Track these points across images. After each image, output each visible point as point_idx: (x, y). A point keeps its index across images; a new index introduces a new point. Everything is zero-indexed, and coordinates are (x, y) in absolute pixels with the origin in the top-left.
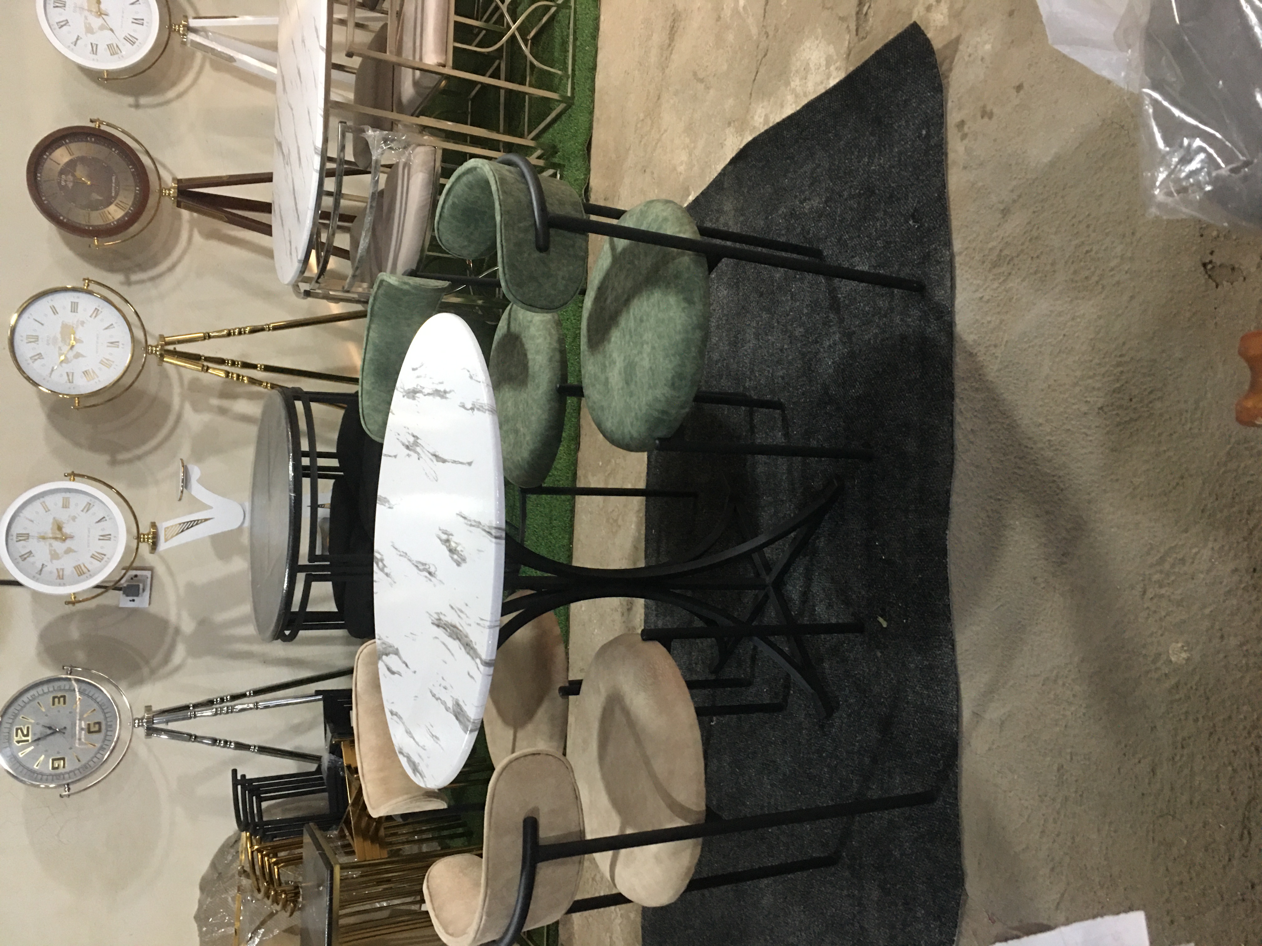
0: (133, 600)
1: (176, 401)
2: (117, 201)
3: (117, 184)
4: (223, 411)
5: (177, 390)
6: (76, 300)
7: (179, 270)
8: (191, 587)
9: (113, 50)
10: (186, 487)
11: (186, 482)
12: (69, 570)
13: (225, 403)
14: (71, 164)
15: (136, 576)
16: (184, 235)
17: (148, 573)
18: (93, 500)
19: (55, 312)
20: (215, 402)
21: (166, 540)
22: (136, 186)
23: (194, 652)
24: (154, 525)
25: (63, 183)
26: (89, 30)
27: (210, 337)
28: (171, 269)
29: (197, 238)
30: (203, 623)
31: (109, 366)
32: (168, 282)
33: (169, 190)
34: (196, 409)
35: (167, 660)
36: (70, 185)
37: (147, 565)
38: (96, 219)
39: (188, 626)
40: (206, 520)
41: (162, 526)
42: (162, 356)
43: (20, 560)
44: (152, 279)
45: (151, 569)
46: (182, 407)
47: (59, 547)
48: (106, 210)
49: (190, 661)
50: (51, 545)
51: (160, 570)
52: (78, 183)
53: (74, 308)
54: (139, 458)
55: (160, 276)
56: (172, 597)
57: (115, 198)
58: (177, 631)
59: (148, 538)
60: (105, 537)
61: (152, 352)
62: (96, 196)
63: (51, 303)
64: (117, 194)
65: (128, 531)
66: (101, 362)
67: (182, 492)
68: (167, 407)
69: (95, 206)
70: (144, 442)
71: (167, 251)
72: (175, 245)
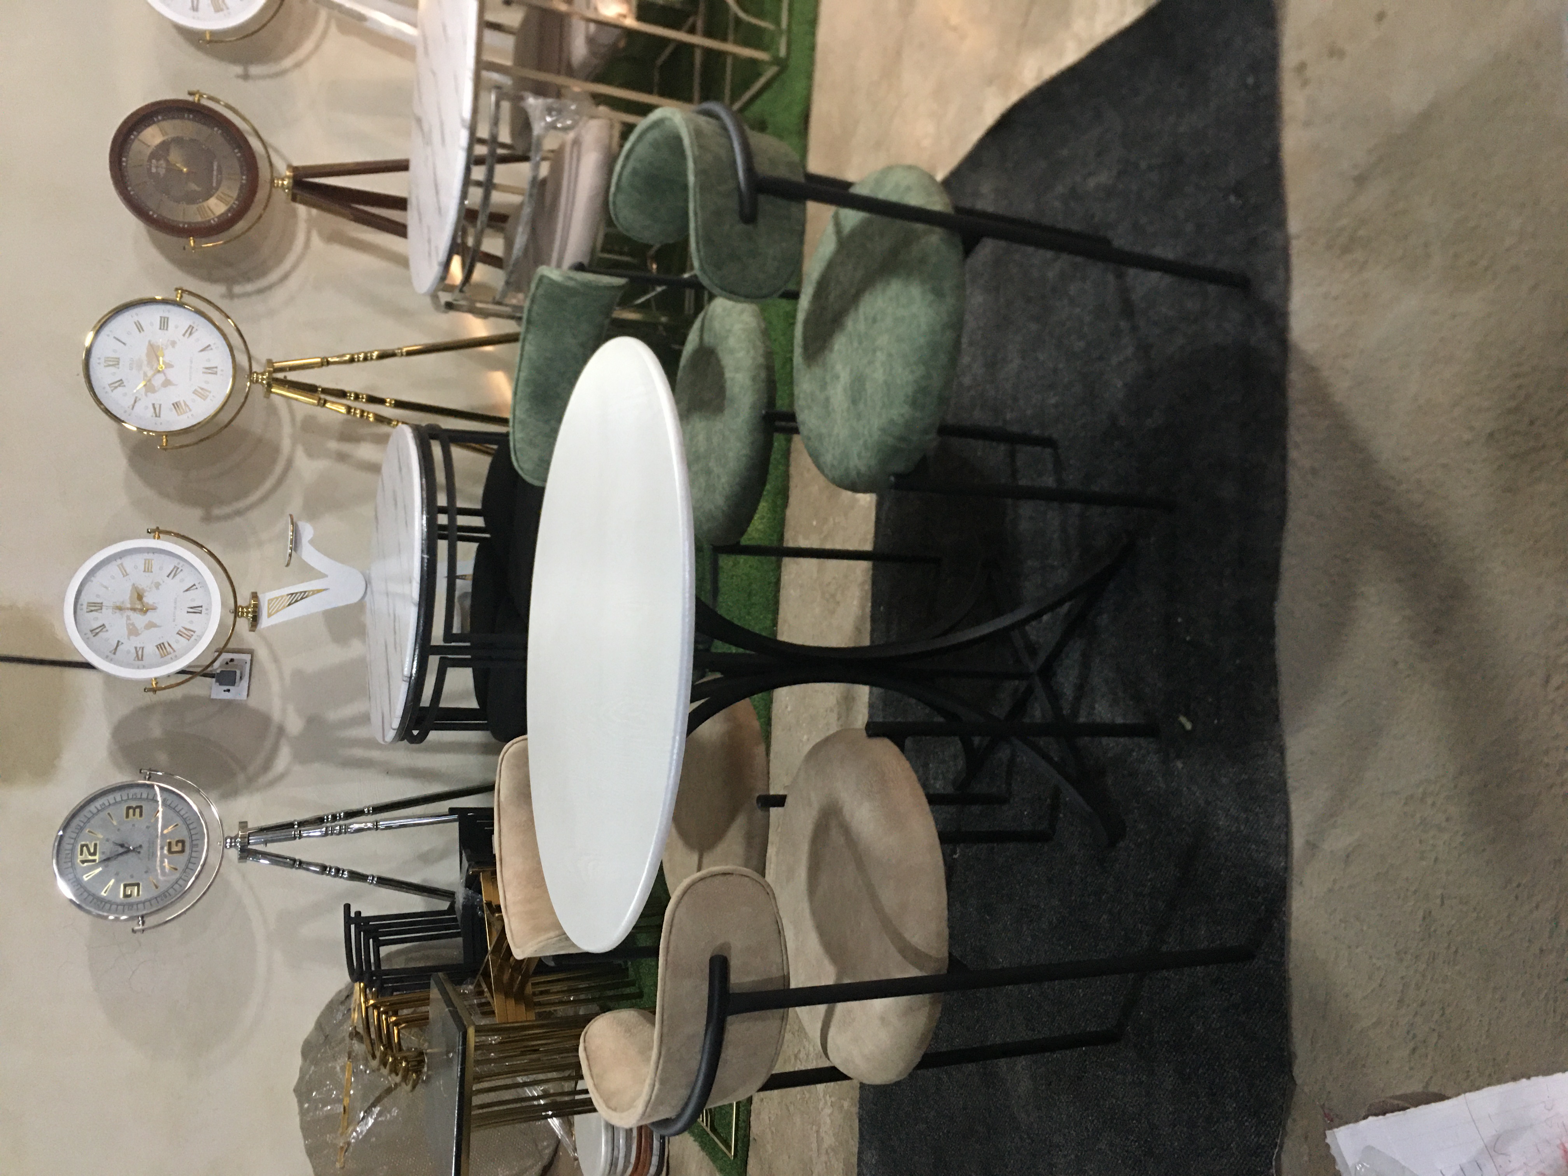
0: (229, 691)
1: (286, 444)
2: (219, 193)
3: (220, 171)
4: (342, 457)
5: (287, 430)
6: (166, 315)
7: (293, 282)
8: (298, 674)
9: (218, 5)
10: (295, 550)
11: (296, 543)
12: (150, 649)
13: (346, 447)
14: (164, 147)
15: (232, 660)
16: (301, 237)
17: (247, 657)
18: (182, 563)
19: (140, 328)
20: (333, 445)
21: (269, 615)
22: (242, 174)
23: (301, 757)
24: (255, 596)
25: (154, 170)
27: (328, 363)
28: (283, 279)
29: (316, 240)
30: (313, 722)
31: (204, 398)
32: (279, 295)
33: (283, 180)
34: (310, 454)
35: (267, 766)
36: (162, 172)
37: (244, 647)
38: (192, 215)
39: (294, 724)
40: (319, 591)
41: (265, 598)
42: (269, 386)
43: (90, 635)
44: (260, 291)
45: (251, 652)
46: (293, 451)
47: (139, 620)
48: (205, 204)
49: (297, 768)
50: (128, 618)
51: (262, 654)
52: (171, 169)
53: (164, 323)
54: (239, 513)
55: (270, 287)
56: (276, 688)
57: (217, 189)
58: (281, 730)
59: (248, 613)
60: (196, 610)
61: (257, 381)
62: (193, 187)
63: (136, 318)
64: (219, 183)
65: (224, 604)
66: (195, 392)
67: (290, 555)
68: (275, 450)
69: (192, 199)
70: (245, 494)
71: (279, 256)
72: (289, 249)
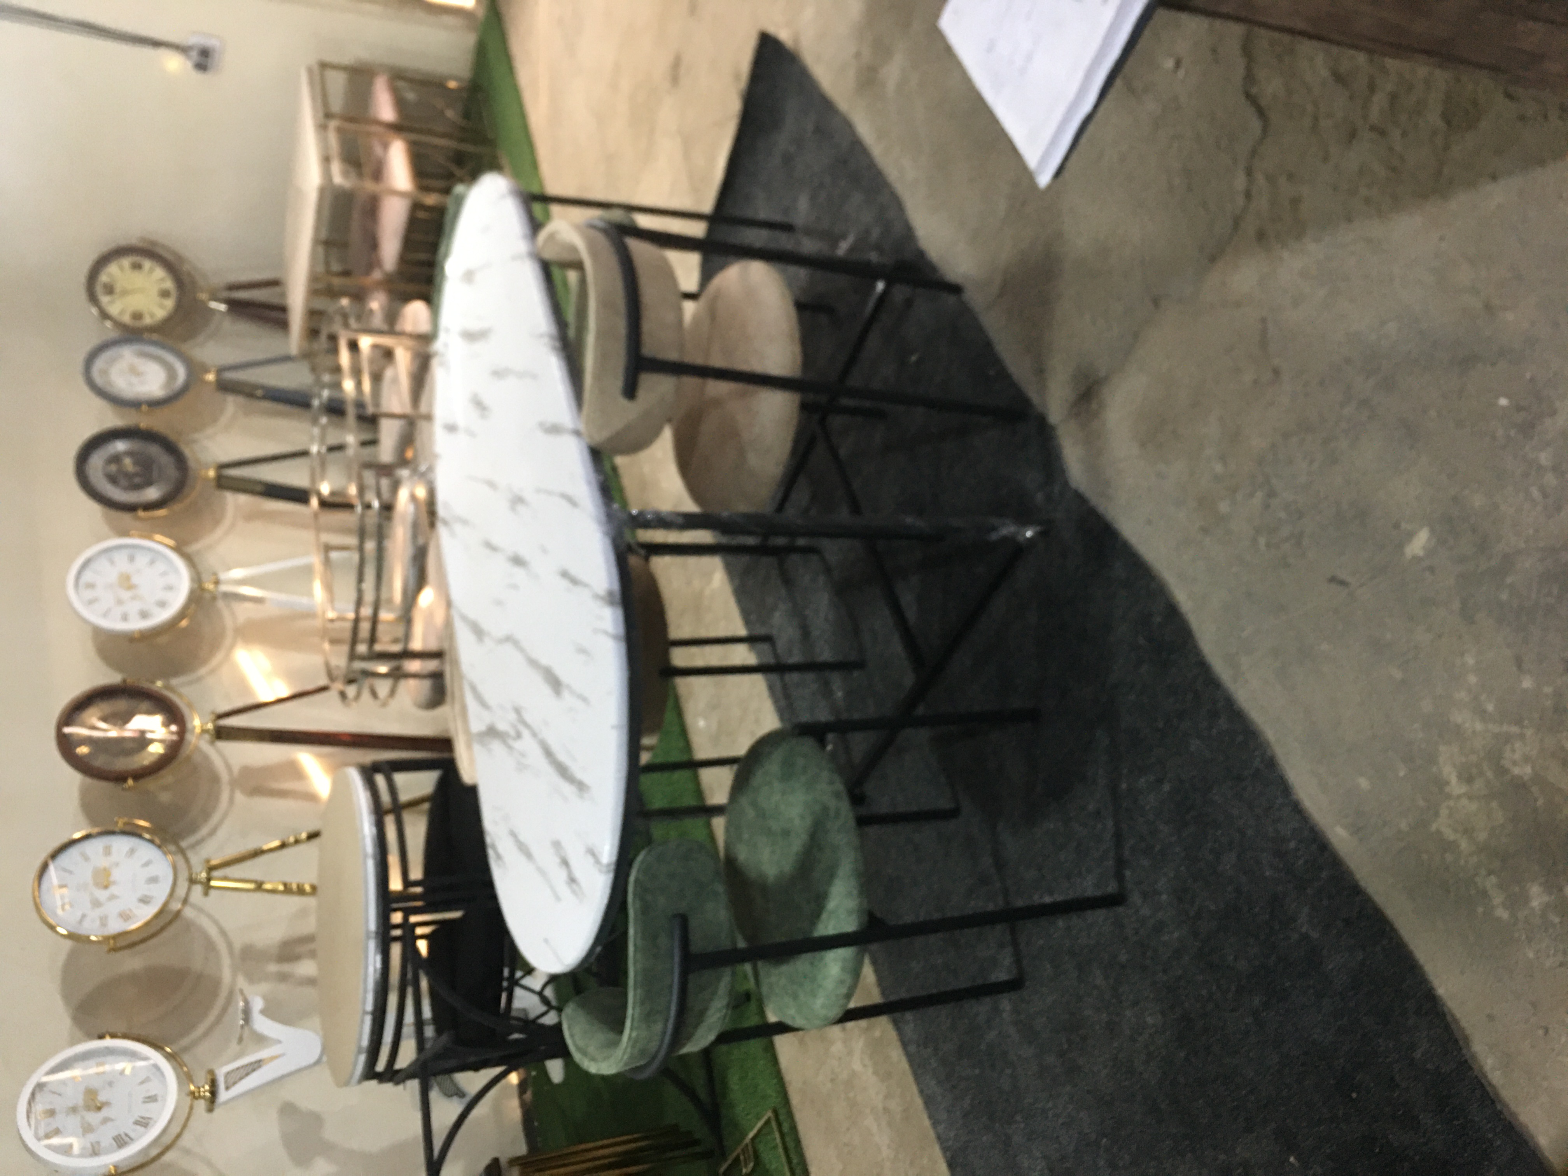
1: (226, 975)
4: (283, 977)
5: (226, 961)
6: (109, 843)
7: (221, 833)
9: (144, 615)
10: (247, 1023)
11: (247, 1015)
12: (107, 1142)
13: (286, 968)
16: (225, 796)
19: (86, 860)
20: (273, 968)
21: (227, 1088)
24: (210, 1073)
26: (120, 602)
28: (213, 832)
29: (239, 797)
31: (147, 903)
34: (252, 979)
38: (130, 763)
40: (273, 1058)
41: (221, 1073)
46: (234, 980)
53: (107, 851)
59: (205, 1094)
60: (151, 1099)
61: (196, 880)
63: (81, 850)
66: (139, 900)
67: (243, 1028)
68: (216, 984)
71: (206, 815)
72: (214, 807)
